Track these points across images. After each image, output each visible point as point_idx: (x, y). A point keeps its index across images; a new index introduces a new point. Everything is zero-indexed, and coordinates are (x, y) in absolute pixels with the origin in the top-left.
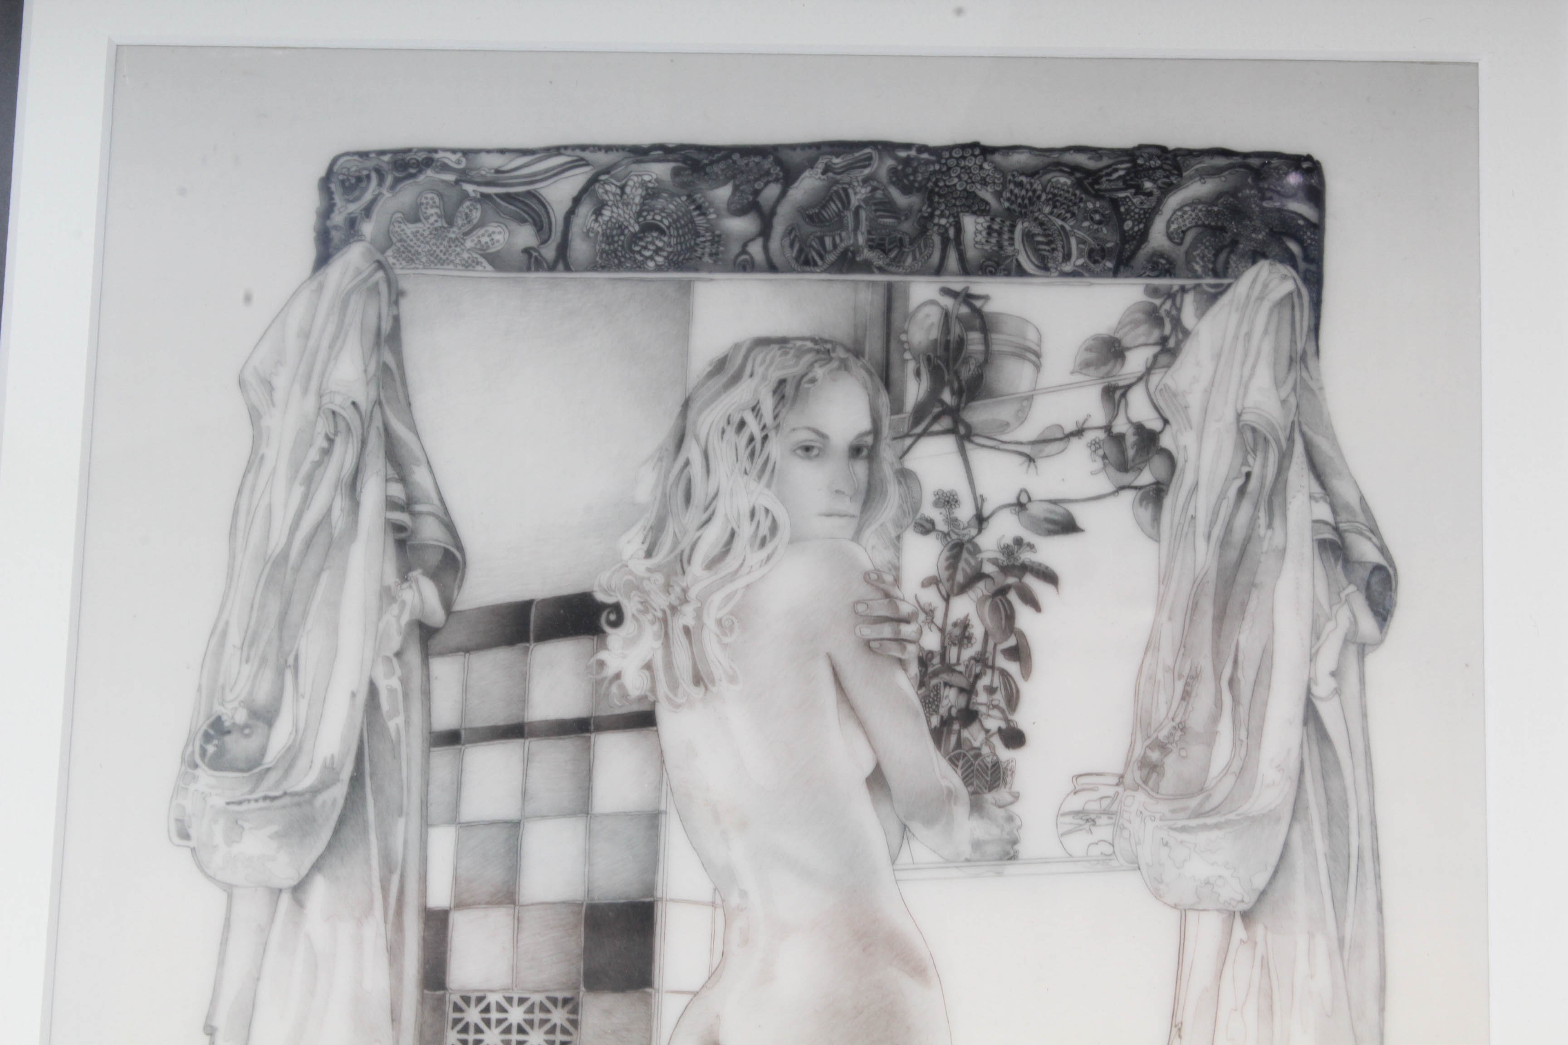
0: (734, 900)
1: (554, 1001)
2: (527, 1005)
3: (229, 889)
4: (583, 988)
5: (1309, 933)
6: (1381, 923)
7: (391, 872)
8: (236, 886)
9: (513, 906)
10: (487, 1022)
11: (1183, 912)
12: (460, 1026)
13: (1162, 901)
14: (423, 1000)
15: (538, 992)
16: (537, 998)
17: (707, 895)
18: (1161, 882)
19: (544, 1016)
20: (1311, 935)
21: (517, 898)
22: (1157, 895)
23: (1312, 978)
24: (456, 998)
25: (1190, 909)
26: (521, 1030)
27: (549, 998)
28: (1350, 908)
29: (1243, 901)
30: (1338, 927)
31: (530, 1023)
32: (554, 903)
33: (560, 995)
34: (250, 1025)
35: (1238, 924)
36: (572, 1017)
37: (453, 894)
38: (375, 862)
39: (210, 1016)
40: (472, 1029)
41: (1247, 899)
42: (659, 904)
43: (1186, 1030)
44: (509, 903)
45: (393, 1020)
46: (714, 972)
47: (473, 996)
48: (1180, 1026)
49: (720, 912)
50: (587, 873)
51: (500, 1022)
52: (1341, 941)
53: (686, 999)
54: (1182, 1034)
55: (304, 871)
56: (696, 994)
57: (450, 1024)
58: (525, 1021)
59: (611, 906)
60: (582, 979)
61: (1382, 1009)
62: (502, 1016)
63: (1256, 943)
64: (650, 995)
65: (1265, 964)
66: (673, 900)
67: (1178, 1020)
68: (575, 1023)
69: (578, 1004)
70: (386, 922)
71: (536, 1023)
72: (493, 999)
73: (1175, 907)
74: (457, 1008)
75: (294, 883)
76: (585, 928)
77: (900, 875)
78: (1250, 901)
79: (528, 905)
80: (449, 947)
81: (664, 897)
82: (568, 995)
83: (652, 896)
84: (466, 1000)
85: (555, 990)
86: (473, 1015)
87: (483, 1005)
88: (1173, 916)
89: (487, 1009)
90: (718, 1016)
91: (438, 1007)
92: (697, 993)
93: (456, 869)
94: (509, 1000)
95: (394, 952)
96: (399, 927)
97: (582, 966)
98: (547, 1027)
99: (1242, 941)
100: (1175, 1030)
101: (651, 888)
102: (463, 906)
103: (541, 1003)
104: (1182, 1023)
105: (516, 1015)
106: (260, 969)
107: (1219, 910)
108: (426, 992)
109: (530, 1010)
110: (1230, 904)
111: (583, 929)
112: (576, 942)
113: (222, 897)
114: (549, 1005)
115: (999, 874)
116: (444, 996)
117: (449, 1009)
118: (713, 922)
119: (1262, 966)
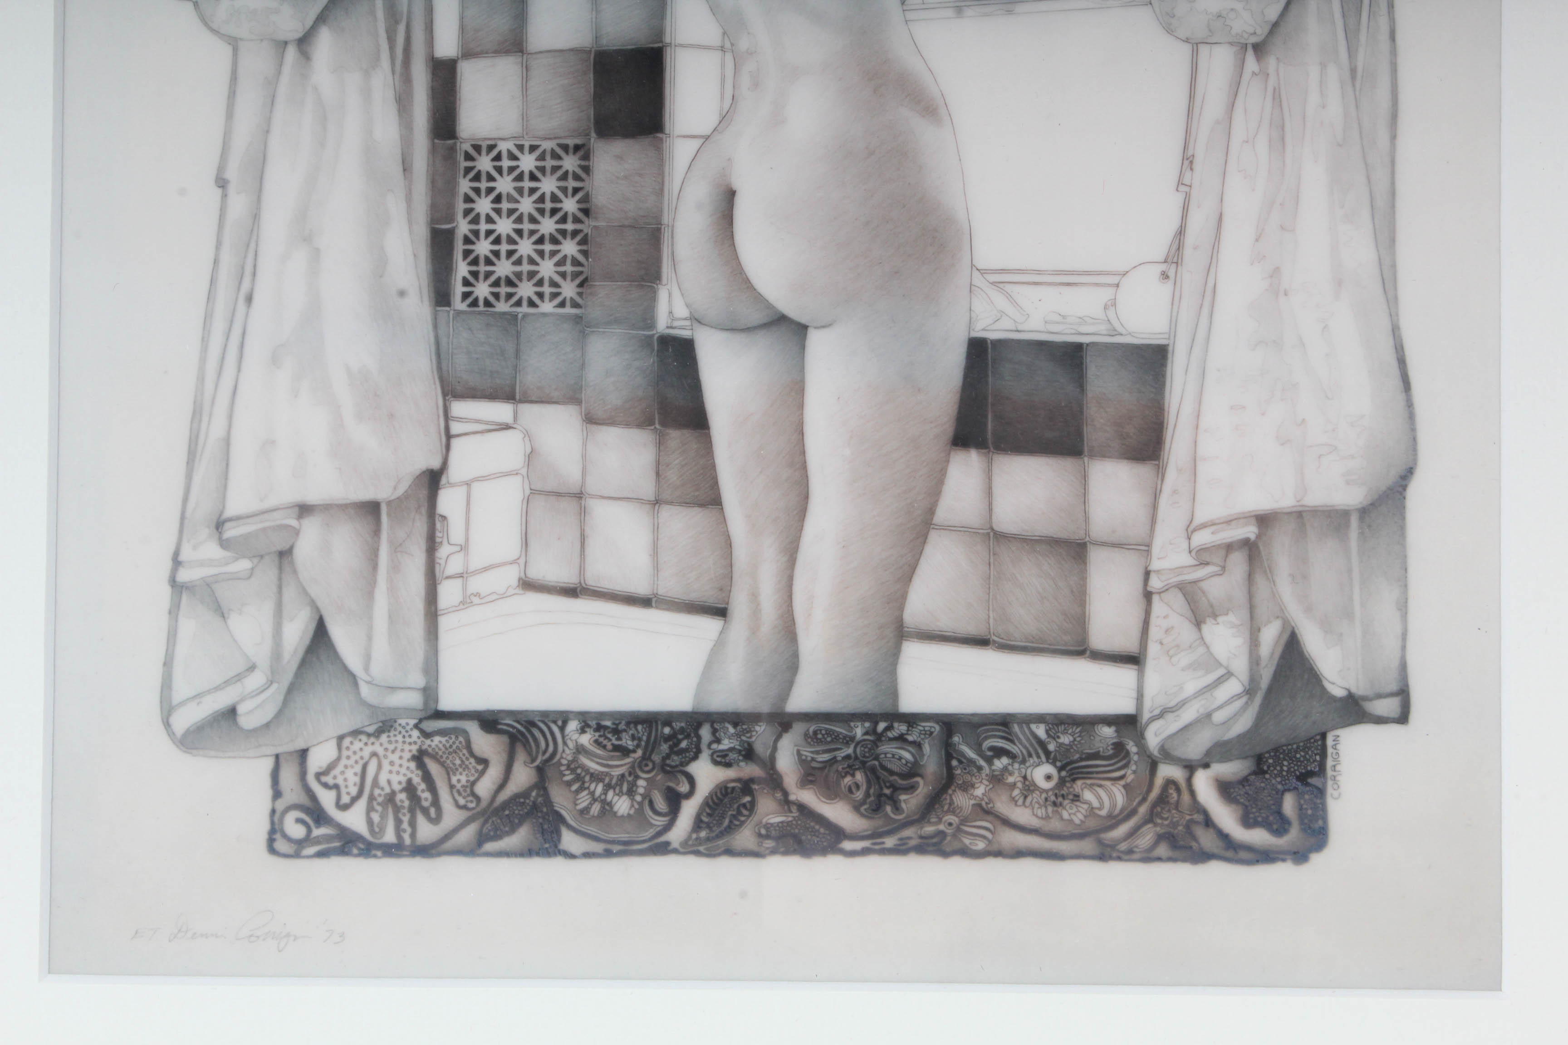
0: (744, 44)
1: (565, 148)
2: (538, 152)
3: (234, 43)
4: (593, 135)
5: (1321, 64)
6: (1394, 52)
7: (397, 22)
8: (241, 39)
9: (520, 54)
10: (499, 170)
11: (1195, 45)
12: (471, 175)
13: (1174, 36)
14: (433, 150)
15: (550, 139)
16: (547, 145)
17: (715, 40)
18: (1173, 16)
19: (555, 163)
20: (1323, 66)
21: (525, 46)
22: (1169, 30)
23: (1324, 108)
24: (467, 147)
25: (1200, 43)
26: (533, 177)
27: (559, 145)
28: (1363, 37)
29: (1255, 33)
30: (1350, 56)
31: (542, 170)
32: (561, 51)
33: (571, 142)
34: (261, 178)
35: (1250, 57)
36: (583, 163)
37: (460, 44)
38: (380, 14)
39: (221, 168)
40: (484, 177)
41: (1259, 31)
42: (668, 49)
43: (1197, 166)
44: (516, 52)
45: (404, 170)
46: (725, 116)
47: (484, 145)
48: (1191, 159)
49: (729, 58)
50: (594, 20)
51: (511, 169)
52: (1353, 71)
53: (696, 143)
54: (1194, 166)
55: (309, 23)
56: (707, 138)
57: (462, 172)
58: (537, 167)
59: (619, 52)
60: (592, 126)
61: (1393, 137)
62: (514, 163)
63: (1268, 75)
64: (661, 139)
65: (1277, 96)
66: (681, 46)
67: (1190, 153)
68: (587, 169)
69: (589, 149)
70: (393, 73)
71: (548, 169)
72: (504, 147)
73: (1187, 41)
74: (468, 157)
75: (299, 35)
76: (594, 73)
77: (910, 15)
78: (1262, 32)
79: (536, 53)
80: (458, 97)
81: (673, 42)
82: (578, 141)
83: (661, 42)
84: (477, 148)
85: (565, 137)
86: (485, 163)
87: (494, 153)
88: (1187, 49)
89: (498, 158)
90: (729, 159)
91: (450, 155)
92: (709, 136)
93: (462, 18)
94: (520, 148)
95: (403, 102)
96: (407, 78)
97: (592, 113)
98: (560, 173)
99: (1254, 73)
100: (1186, 163)
101: (659, 33)
102: (470, 55)
103: (552, 150)
104: (1193, 156)
105: (528, 162)
106: (269, 121)
107: (1231, 44)
108: (436, 141)
109: (542, 158)
110: (1242, 36)
111: (592, 76)
112: (586, 89)
113: (227, 50)
114: (559, 151)
115: (1010, 12)
116: (455, 144)
117: (461, 157)
118: (723, 66)
119: (1274, 98)
